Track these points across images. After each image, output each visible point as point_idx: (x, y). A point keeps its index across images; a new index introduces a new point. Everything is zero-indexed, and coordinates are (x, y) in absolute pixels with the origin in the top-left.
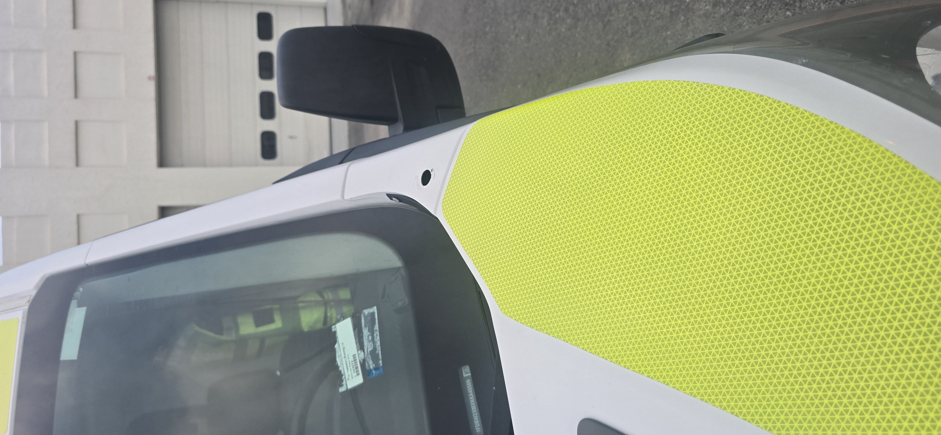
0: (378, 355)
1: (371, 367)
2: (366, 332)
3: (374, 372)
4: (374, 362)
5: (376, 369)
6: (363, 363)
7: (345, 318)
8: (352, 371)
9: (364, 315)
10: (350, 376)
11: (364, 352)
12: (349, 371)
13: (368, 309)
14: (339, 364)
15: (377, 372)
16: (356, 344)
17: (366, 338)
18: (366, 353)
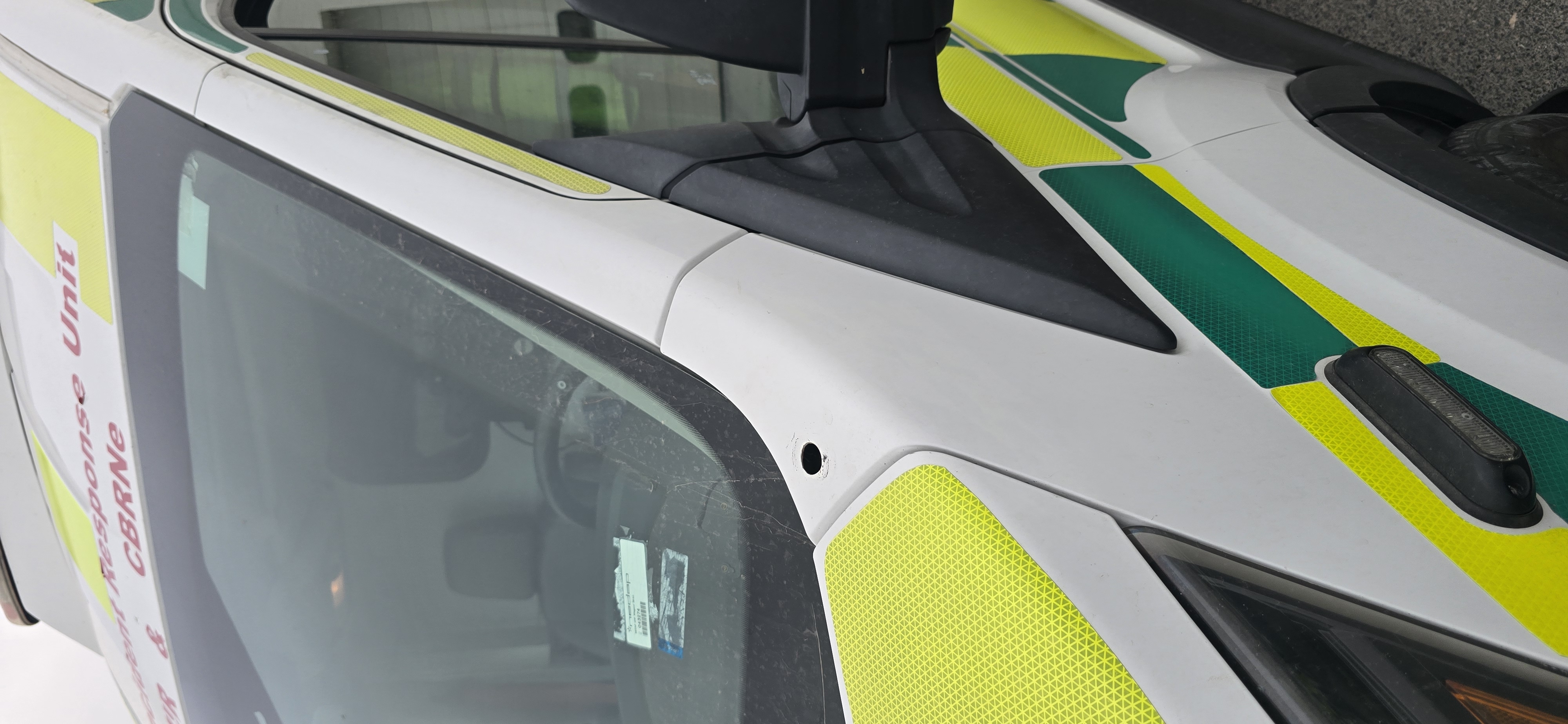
0: (680, 629)
1: (667, 638)
2: (666, 583)
3: (669, 648)
4: (671, 634)
5: (673, 645)
6: (655, 625)
7: (636, 538)
8: (637, 624)
9: (667, 557)
10: (633, 627)
11: (659, 610)
12: (632, 619)
13: (675, 553)
14: (618, 599)
15: (675, 651)
16: (649, 590)
17: (665, 592)
18: (661, 614)
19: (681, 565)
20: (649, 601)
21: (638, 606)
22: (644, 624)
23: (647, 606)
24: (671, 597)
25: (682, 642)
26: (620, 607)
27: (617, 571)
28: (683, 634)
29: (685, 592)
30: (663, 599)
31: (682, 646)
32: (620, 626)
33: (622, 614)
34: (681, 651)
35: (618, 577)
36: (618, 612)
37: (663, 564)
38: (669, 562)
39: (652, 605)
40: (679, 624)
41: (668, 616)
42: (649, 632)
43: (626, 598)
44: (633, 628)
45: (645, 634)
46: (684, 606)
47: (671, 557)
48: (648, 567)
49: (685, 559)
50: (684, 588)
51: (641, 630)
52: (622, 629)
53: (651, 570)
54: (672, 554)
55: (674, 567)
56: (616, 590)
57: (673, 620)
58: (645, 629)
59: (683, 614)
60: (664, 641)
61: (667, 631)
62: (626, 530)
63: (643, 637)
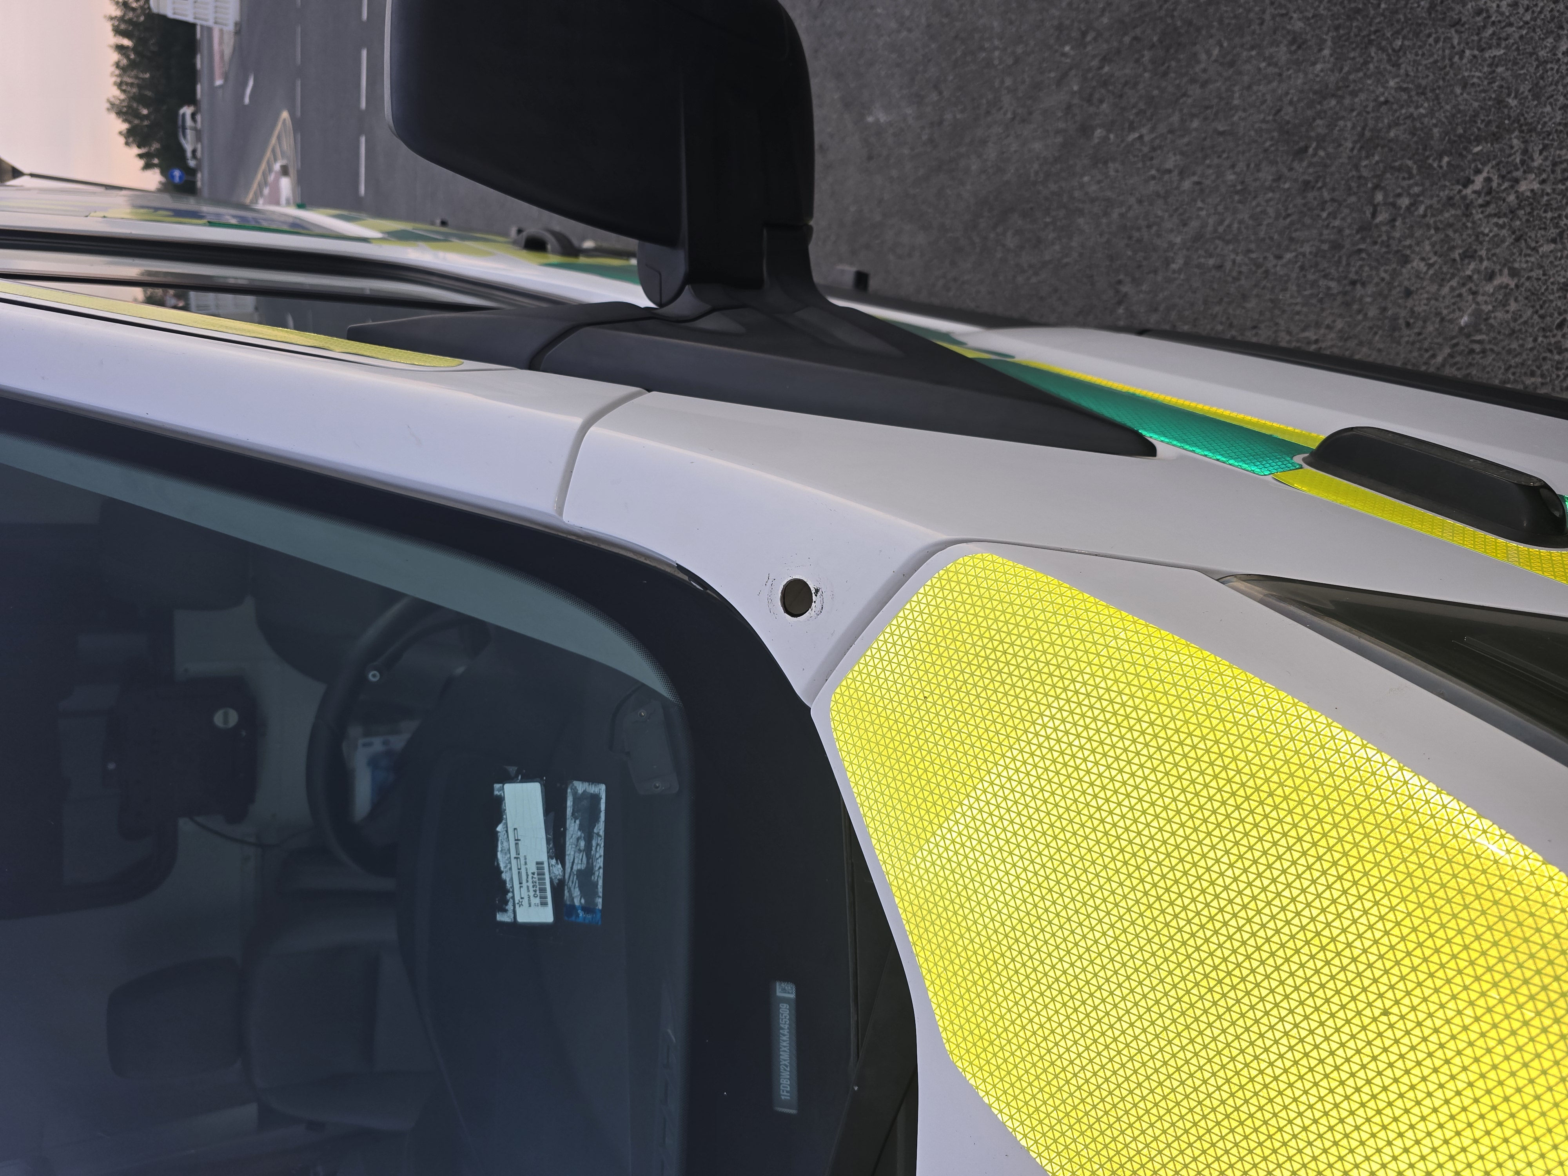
0: (597, 884)
1: (577, 902)
2: (573, 828)
3: (581, 914)
4: (583, 894)
5: (587, 909)
6: (558, 888)
7: (527, 779)
8: (532, 894)
9: (575, 793)
10: (526, 899)
11: (564, 865)
12: (524, 890)
13: (586, 785)
14: (502, 866)
15: (589, 916)
16: (548, 843)
17: (573, 840)
18: (568, 870)
19: (596, 798)
20: (550, 857)
21: (532, 868)
22: (543, 890)
23: (546, 865)
24: (582, 844)
25: (600, 901)
26: (504, 876)
27: (500, 828)
28: (600, 889)
29: (602, 833)
30: (570, 850)
31: (600, 907)
32: (506, 903)
33: (508, 886)
34: (599, 915)
35: (501, 837)
36: (504, 882)
37: (570, 803)
38: (577, 799)
39: (553, 862)
40: (594, 878)
41: (579, 871)
42: (549, 900)
43: (514, 862)
44: (525, 902)
45: (544, 904)
46: (601, 851)
47: (580, 791)
48: (546, 812)
49: (601, 790)
50: (600, 828)
51: (537, 900)
52: (510, 907)
53: (552, 815)
54: (581, 787)
55: (585, 803)
56: (499, 855)
57: (585, 876)
58: (543, 898)
59: (600, 863)
60: (573, 907)
61: (576, 892)
62: (512, 770)
63: (541, 909)
